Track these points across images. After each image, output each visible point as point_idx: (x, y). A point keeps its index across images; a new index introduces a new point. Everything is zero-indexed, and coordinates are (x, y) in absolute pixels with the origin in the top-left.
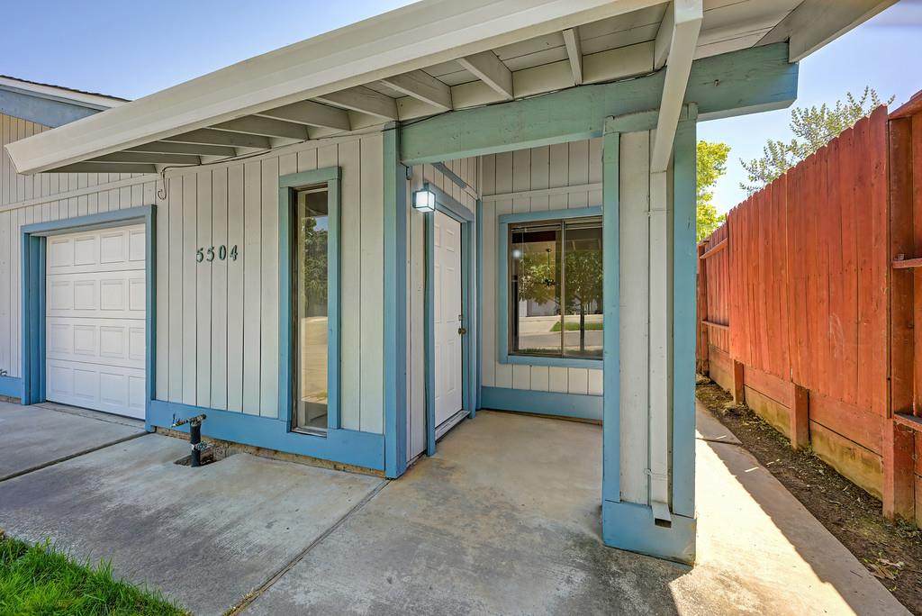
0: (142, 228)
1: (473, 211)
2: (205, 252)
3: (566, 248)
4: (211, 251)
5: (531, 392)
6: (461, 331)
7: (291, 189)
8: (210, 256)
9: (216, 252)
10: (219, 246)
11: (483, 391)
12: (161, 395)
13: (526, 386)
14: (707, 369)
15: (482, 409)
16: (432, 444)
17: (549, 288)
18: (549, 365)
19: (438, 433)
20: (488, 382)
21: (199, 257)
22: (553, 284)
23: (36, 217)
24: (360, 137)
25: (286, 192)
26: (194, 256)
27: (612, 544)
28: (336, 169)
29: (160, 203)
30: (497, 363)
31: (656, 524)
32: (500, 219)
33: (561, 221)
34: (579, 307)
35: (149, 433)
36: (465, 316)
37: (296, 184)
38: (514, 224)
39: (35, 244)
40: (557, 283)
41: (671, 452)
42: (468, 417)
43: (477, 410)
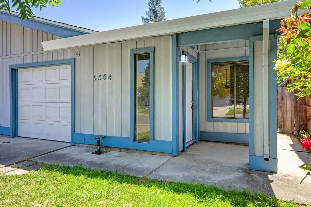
0: (70, 66)
1: (197, 58)
2: (97, 77)
3: (236, 70)
4: (100, 76)
5: (221, 133)
6: (192, 107)
7: (134, 54)
8: (99, 78)
9: (102, 77)
10: (103, 75)
11: (201, 133)
12: (78, 131)
13: (219, 131)
14: (306, 129)
15: (200, 141)
16: (186, 148)
17: (226, 90)
18: (229, 122)
19: (187, 145)
20: (203, 129)
21: (95, 79)
22: (229, 87)
23: (16, 62)
24: (162, 37)
25: (133, 55)
26: (92, 78)
27: (252, 169)
28: (153, 48)
29: (77, 58)
30: (207, 121)
31: (265, 160)
32: (208, 61)
33: (234, 62)
34: (243, 100)
35: (72, 146)
36: (194, 101)
37: (136, 53)
38: (214, 63)
39: (14, 72)
40: (232, 87)
41: (270, 140)
42: (195, 142)
43: (198, 141)
